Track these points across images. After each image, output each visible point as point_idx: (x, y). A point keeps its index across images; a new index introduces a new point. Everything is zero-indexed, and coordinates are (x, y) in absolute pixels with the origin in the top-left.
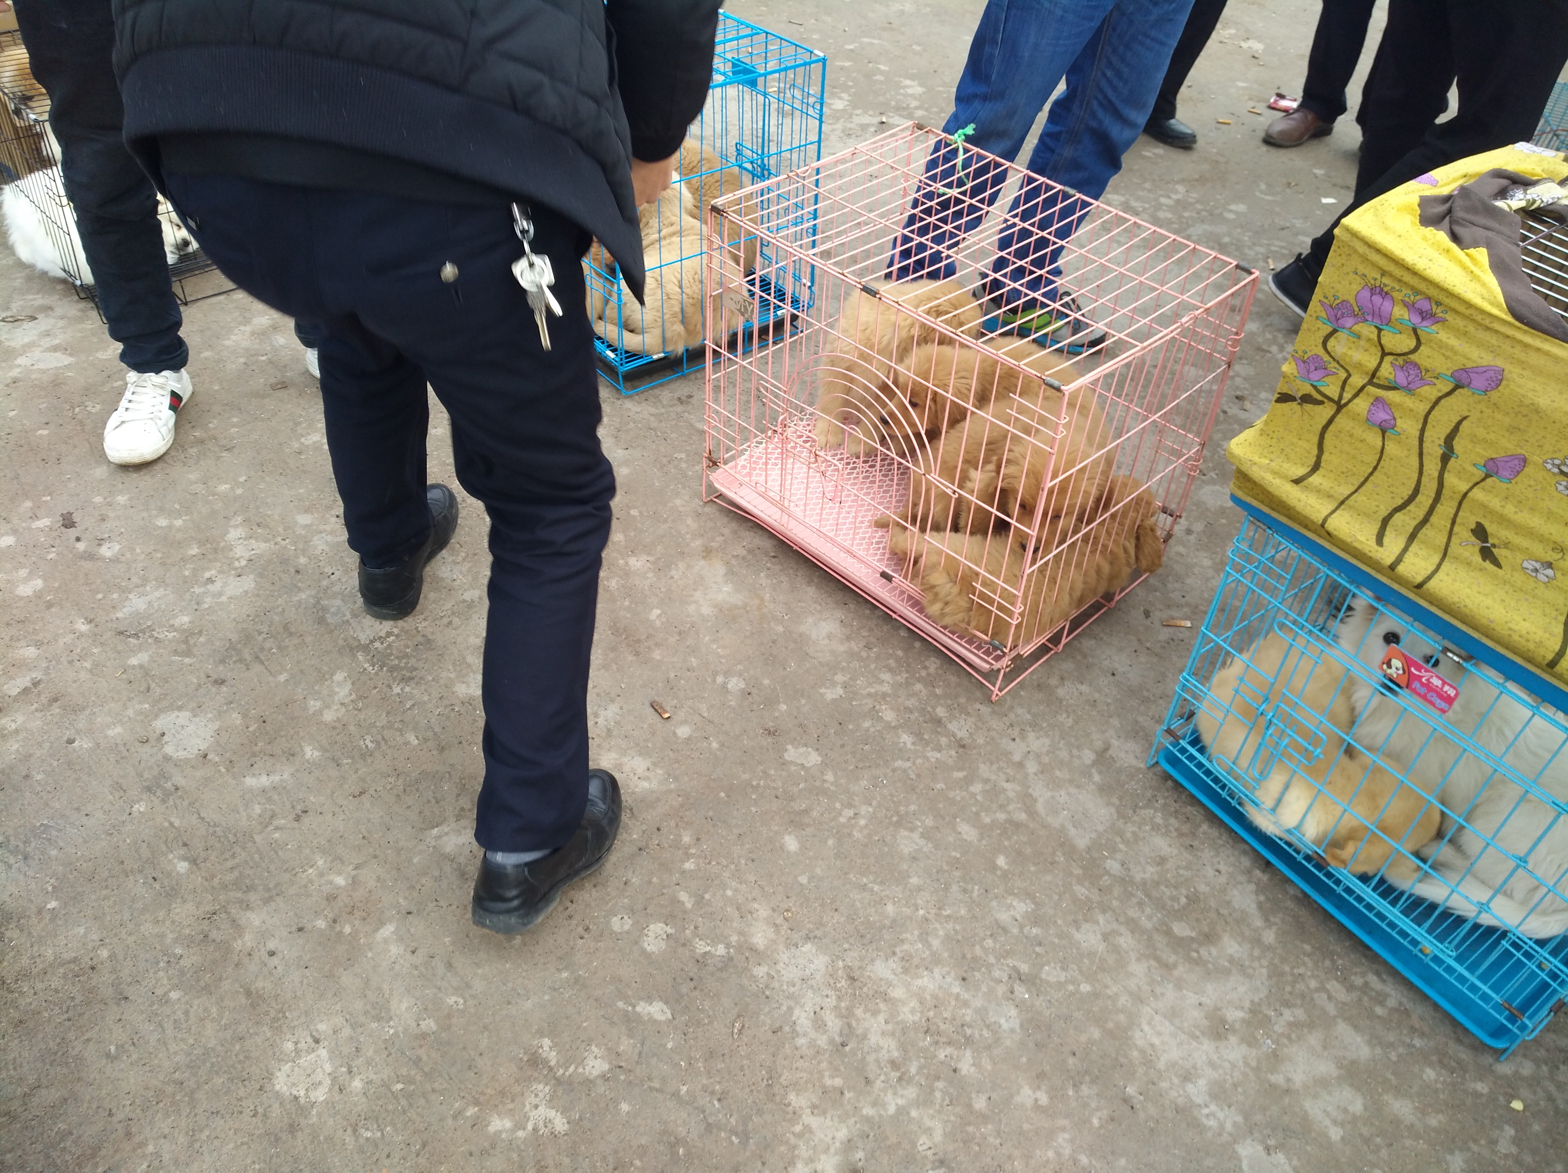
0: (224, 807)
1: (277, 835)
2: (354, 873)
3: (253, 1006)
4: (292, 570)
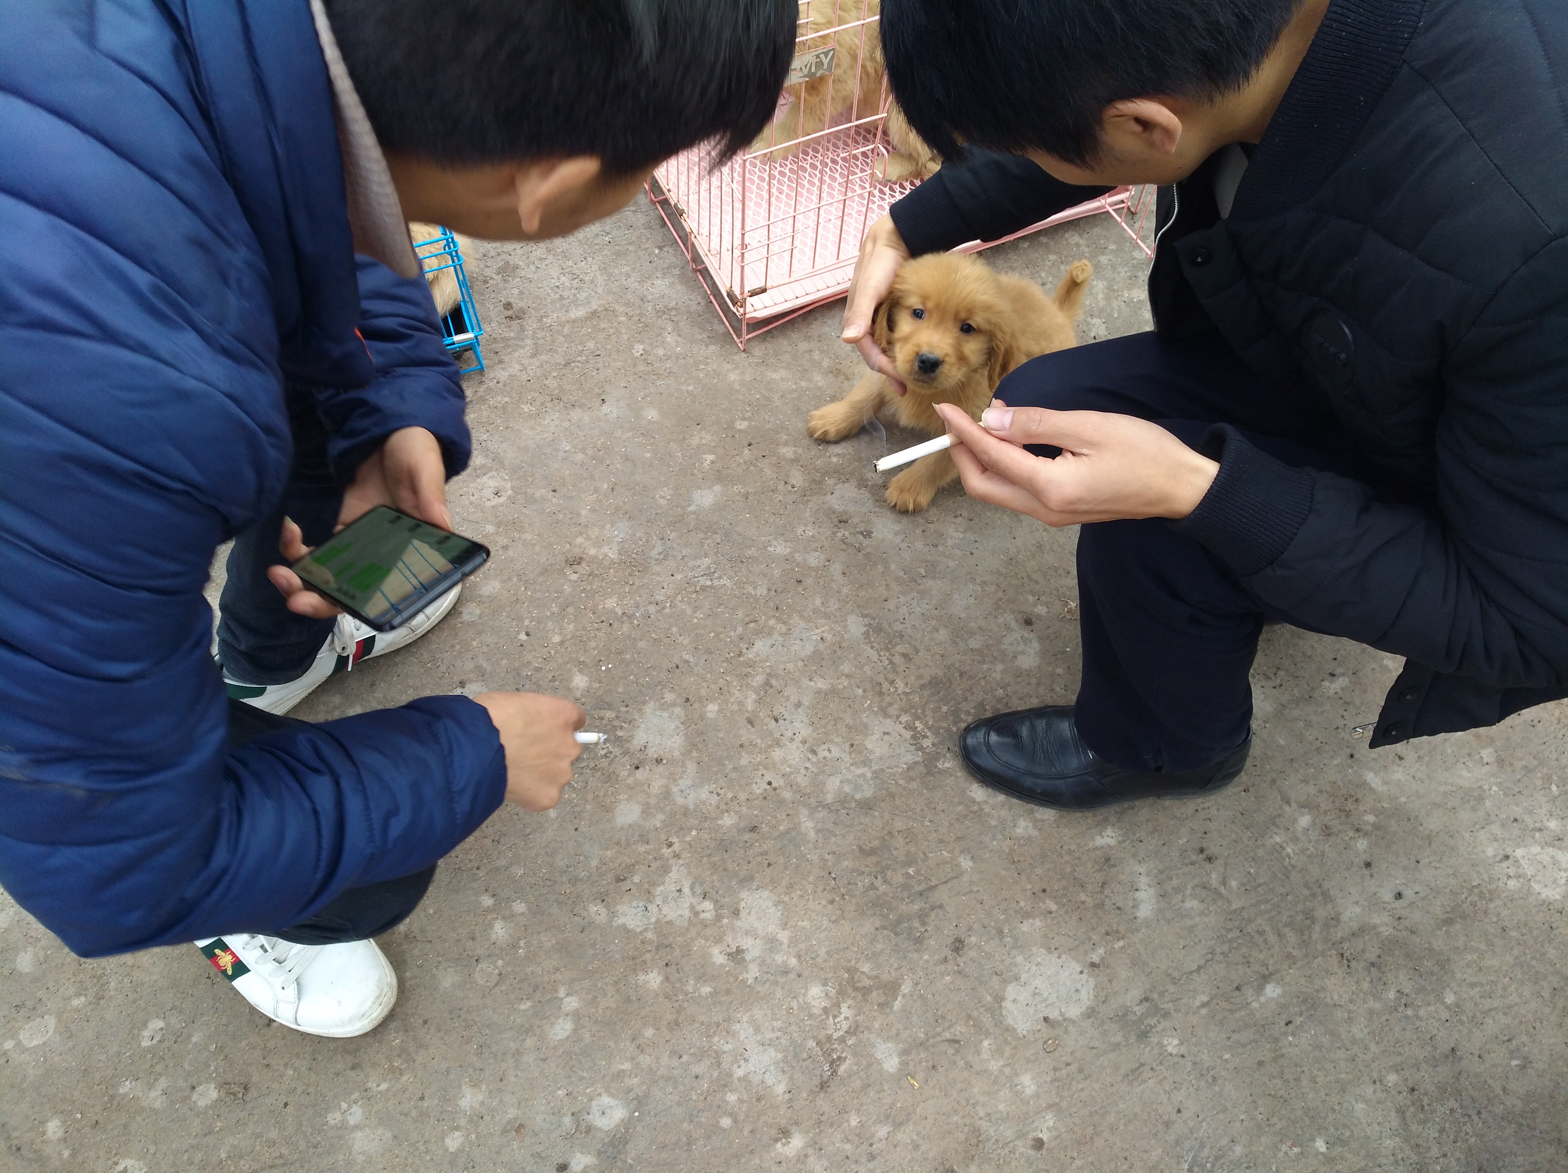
0: (1182, 942)
1: (1234, 884)
2: (1294, 805)
3: (1464, 917)
4: (747, 836)
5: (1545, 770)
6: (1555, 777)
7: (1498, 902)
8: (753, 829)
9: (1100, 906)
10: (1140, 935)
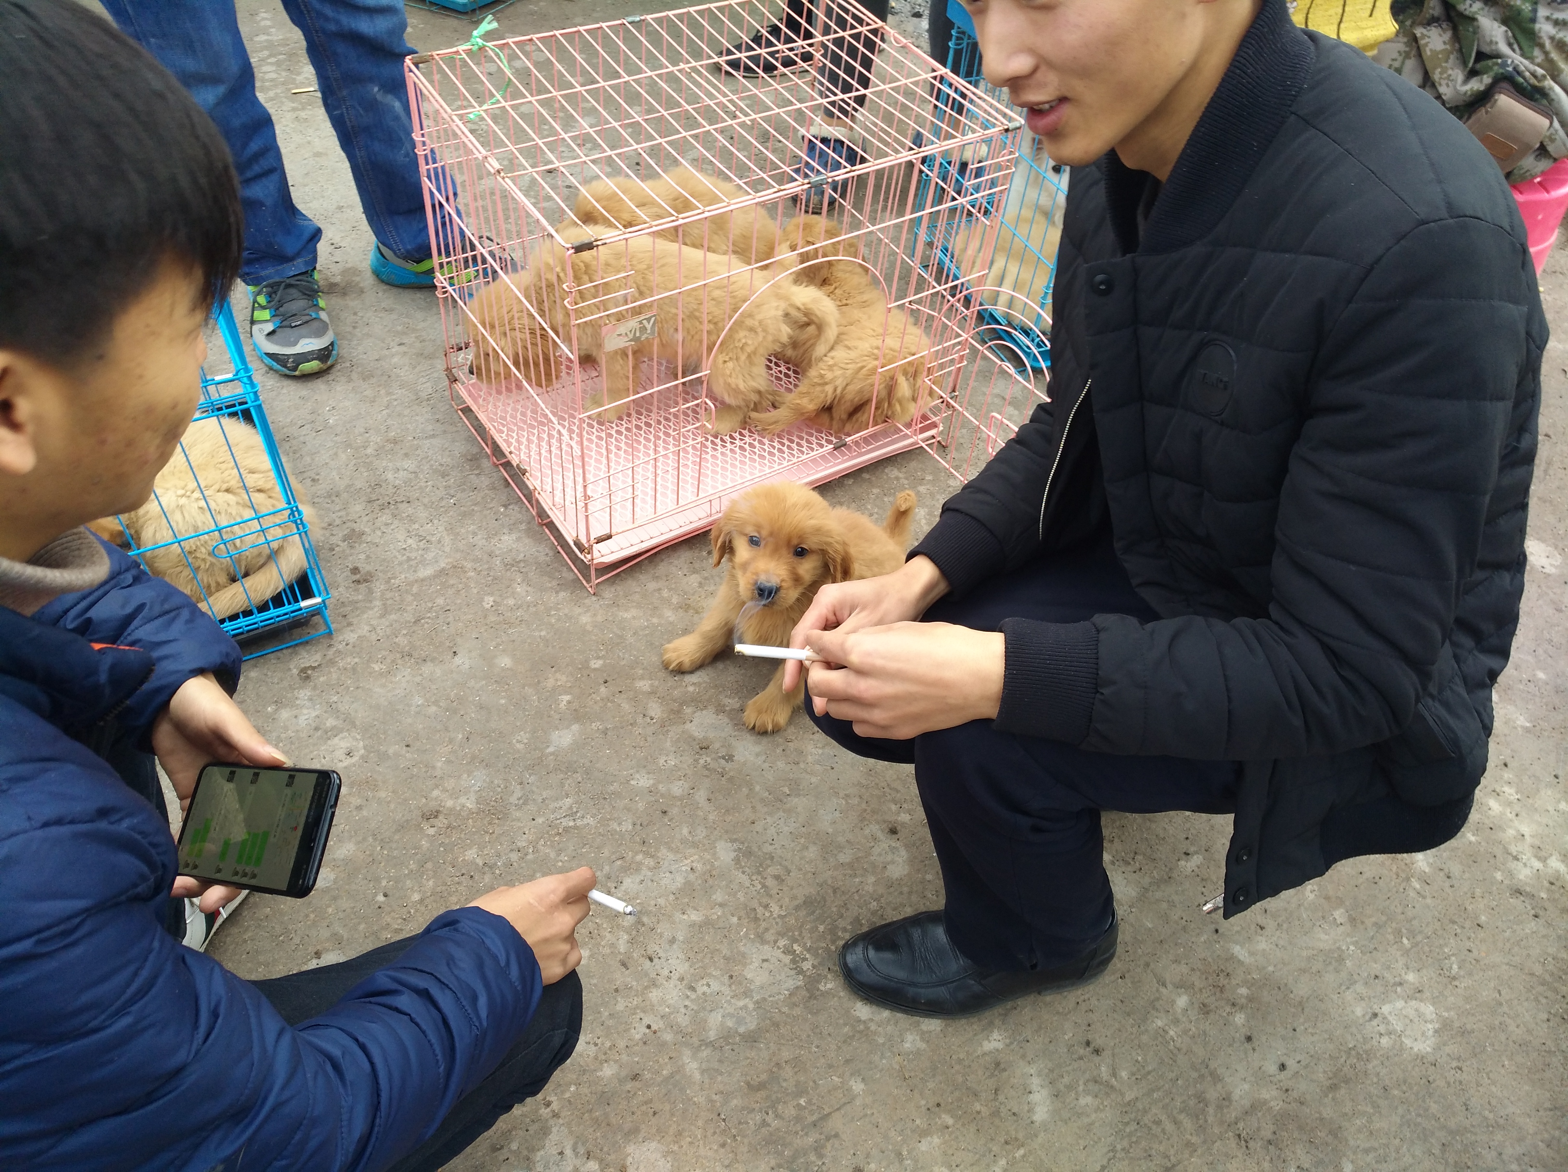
0: (1082, 1143)
1: (1124, 1074)
2: (1170, 986)
3: (1347, 1081)
4: (629, 1086)
5: (1394, 925)
6: (1404, 931)
7: (1375, 1062)
8: (635, 1077)
9: (996, 1113)
10: (1040, 1140)
